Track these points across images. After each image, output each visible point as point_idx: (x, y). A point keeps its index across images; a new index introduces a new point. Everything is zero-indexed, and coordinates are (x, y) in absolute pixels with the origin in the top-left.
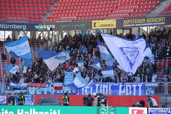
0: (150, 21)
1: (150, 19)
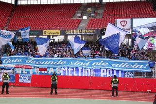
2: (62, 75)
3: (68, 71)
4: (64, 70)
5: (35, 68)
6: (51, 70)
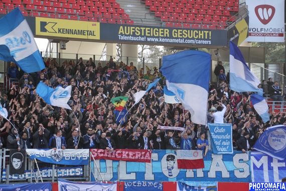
0: (180, 35)
1: (180, 32)
3: (270, 169)
4: (258, 165)
5: (160, 159)
6: (218, 165)
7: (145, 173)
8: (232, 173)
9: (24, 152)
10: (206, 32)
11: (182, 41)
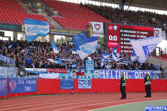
1: (72, 31)
2: (100, 78)
3: (106, 75)
4: (102, 74)
5: (70, 72)
6: (89, 74)
7: (65, 77)
8: (93, 77)
9: (24, 69)
10: (80, 32)
11: (72, 34)
